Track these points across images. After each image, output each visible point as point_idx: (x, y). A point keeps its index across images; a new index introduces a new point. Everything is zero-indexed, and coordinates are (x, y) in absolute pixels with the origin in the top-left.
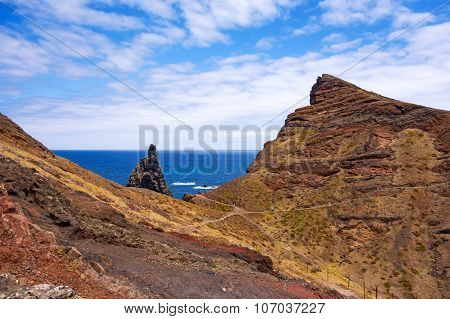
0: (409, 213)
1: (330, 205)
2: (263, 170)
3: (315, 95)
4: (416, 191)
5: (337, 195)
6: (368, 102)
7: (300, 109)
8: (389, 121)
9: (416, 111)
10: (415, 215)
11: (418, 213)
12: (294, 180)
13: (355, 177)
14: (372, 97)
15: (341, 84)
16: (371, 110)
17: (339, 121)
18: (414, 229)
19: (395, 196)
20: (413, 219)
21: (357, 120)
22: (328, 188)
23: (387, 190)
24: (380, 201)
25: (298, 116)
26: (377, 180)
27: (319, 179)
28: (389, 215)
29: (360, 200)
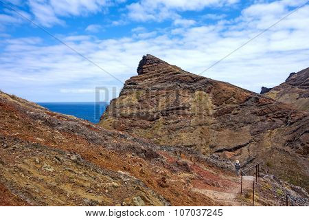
0: (200, 142)
1: (155, 139)
2: (111, 119)
3: (143, 68)
4: (203, 129)
5: (159, 133)
6: (175, 74)
7: (133, 77)
8: (188, 86)
9: (202, 81)
10: (202, 143)
11: (204, 141)
12: (132, 124)
13: (169, 122)
14: (177, 71)
15: (159, 62)
16: (177, 79)
17: (158, 86)
18: (203, 151)
19: (192, 132)
20: (202, 145)
21: (169, 85)
22: (154, 129)
23: (187, 128)
24: (184, 136)
25: (132, 81)
26: (182, 123)
27: (148, 123)
28: (189, 144)
29: (173, 136)
